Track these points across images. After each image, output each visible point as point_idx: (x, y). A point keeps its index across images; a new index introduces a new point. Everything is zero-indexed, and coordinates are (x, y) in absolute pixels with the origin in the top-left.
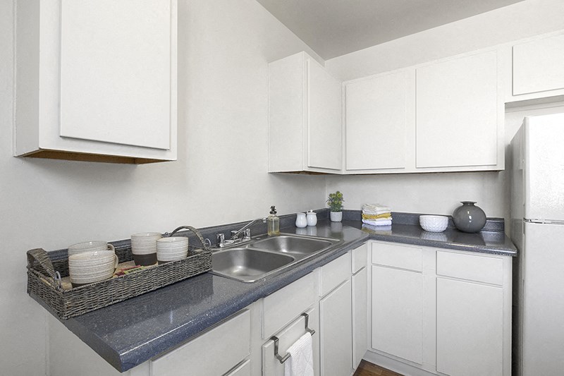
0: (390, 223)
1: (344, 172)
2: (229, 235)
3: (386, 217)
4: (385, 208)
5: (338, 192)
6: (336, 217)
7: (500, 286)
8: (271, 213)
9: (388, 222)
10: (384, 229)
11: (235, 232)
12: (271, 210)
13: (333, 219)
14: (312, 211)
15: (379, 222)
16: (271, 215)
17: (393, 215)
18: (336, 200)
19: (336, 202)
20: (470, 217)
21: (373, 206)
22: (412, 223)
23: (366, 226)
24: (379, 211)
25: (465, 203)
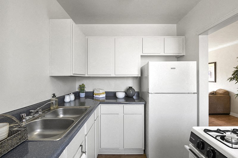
0: (105, 96)
1: (86, 76)
2: (29, 114)
3: (104, 94)
4: (103, 90)
5: (83, 84)
6: (83, 95)
7: (141, 114)
8: (53, 97)
9: (104, 96)
10: (103, 98)
11: (33, 111)
12: (53, 95)
13: (81, 96)
14: (72, 94)
15: (101, 96)
16: (53, 98)
17: (106, 92)
18: (82, 88)
19: (82, 89)
20: (131, 92)
21: (99, 90)
22: (112, 95)
23: (95, 98)
24: (101, 91)
25: (130, 87)
